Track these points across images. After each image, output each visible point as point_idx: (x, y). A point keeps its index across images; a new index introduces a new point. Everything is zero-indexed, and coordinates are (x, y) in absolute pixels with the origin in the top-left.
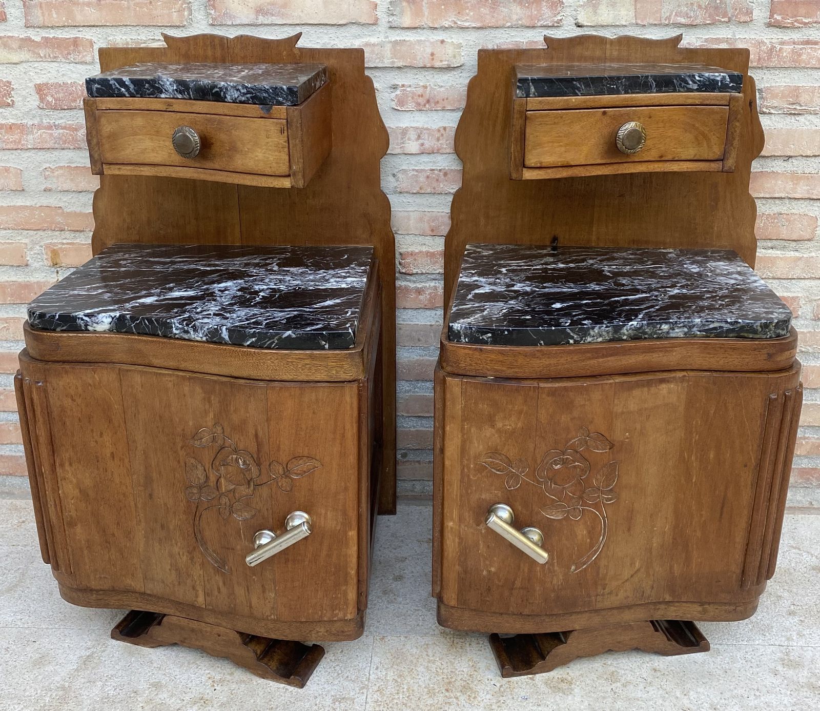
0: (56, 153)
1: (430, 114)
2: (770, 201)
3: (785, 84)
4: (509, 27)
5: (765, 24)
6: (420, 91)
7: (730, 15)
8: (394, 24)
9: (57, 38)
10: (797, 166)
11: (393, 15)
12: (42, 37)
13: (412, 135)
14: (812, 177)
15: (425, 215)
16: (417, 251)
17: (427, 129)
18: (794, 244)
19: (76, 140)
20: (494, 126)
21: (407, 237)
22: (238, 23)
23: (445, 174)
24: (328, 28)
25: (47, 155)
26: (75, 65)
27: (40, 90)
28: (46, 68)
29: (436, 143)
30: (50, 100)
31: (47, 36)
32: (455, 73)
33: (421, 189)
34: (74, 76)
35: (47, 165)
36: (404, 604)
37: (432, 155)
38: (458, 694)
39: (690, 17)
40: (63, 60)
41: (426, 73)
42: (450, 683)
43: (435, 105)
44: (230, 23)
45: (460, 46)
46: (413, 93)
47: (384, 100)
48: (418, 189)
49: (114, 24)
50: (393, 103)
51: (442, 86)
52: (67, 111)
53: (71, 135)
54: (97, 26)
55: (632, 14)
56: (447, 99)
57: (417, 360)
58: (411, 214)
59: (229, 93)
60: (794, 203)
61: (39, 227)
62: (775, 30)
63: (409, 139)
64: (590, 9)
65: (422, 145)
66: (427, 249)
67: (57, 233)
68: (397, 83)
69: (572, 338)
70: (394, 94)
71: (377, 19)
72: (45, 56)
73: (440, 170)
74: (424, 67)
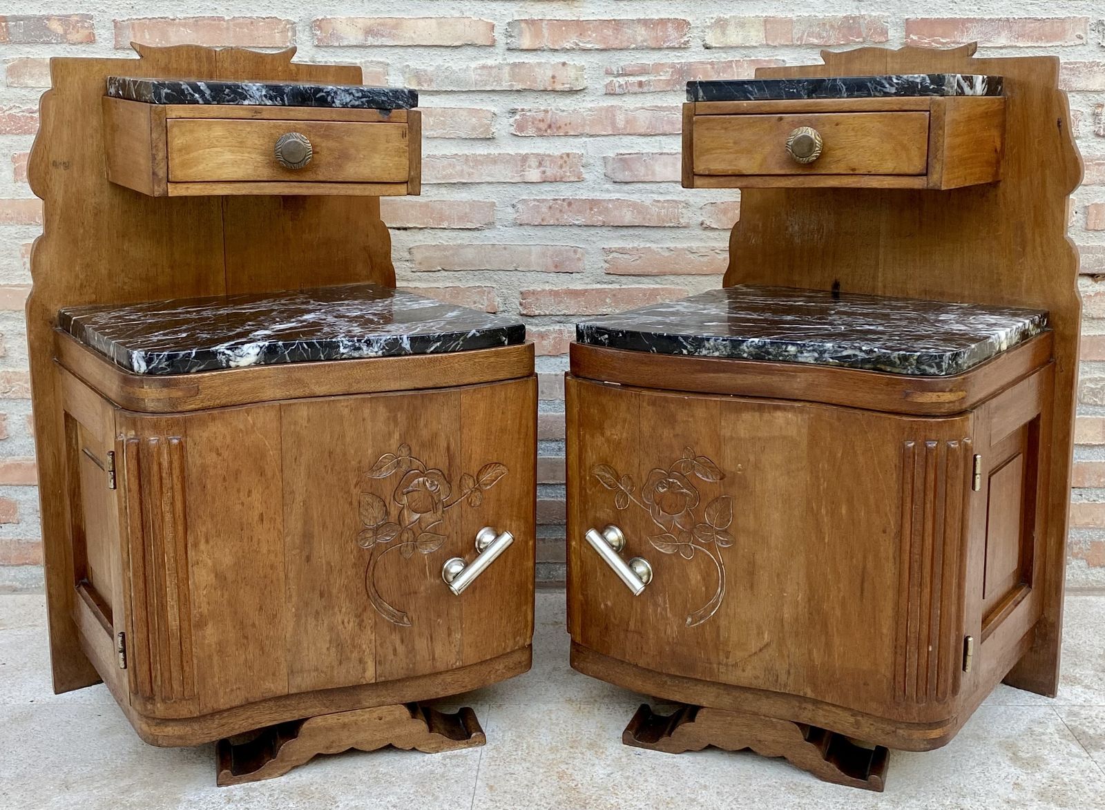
1: (552, 140)
4: (633, 49)
5: (903, 43)
6: (541, 115)
7: (865, 35)
8: (512, 46)
11: (511, 36)
13: (533, 162)
15: (548, 249)
16: (539, 289)
17: (549, 156)
21: (528, 274)
22: (345, 44)
23: (570, 204)
24: (442, 49)
29: (559, 170)
32: (578, 97)
33: (543, 220)
37: (556, 184)
39: (823, 38)
41: (548, 97)
43: (557, 130)
44: (337, 45)
45: (582, 68)
46: (534, 118)
47: (503, 125)
48: (539, 220)
50: (512, 128)
51: (564, 111)
55: (762, 35)
56: (570, 124)
58: (533, 248)
63: (530, 167)
64: (719, 30)
65: (544, 172)
66: (550, 287)
68: (516, 107)
69: (685, 348)
70: (512, 120)
71: (494, 41)
73: (564, 200)
74: (545, 91)
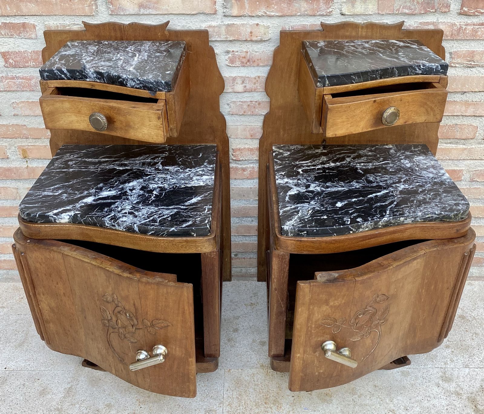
0: (18, 93)
1: (250, 68)
2: (451, 117)
3: (466, 50)
4: (299, 16)
5: (457, 13)
6: (243, 54)
7: (436, 8)
8: (227, 14)
9: (12, 23)
10: (469, 97)
11: (226, 8)
12: (2, 23)
13: (239, 81)
14: (477, 104)
15: (247, 127)
16: (242, 148)
17: (248, 77)
18: (463, 141)
19: (31, 86)
20: (290, 77)
21: (236, 140)
22: (128, 13)
23: (259, 104)
24: (185, 16)
25: (13, 95)
26: (25, 40)
27: (5, 56)
28: (7, 41)
29: (254, 85)
30: (12, 62)
31: (5, 21)
32: (265, 44)
33: (244, 112)
34: (25, 46)
35: (14, 101)
36: (240, 348)
37: (251, 93)
38: (272, 405)
39: (412, 9)
40: (17, 37)
41: (248, 44)
42: (267, 398)
43: (253, 63)
44: (123, 14)
45: (268, 27)
46: (239, 56)
47: (222, 60)
48: (243, 112)
49: (48, 14)
50: (227, 62)
51: (257, 52)
52: (23, 68)
53: (27, 83)
54: (37, 15)
55: (376, 7)
56: (260, 59)
57: (243, 207)
58: (239, 127)
59: (129, 83)
60: (465, 118)
61: (13, 137)
62: (463, 17)
63: (237, 83)
64: (350, 4)
65: (245, 87)
66: (248, 146)
67: (24, 140)
68: (229, 50)
69: (352, 230)
70: (227, 57)
71: (216, 11)
72: (5, 34)
73: (256, 102)
74: (246, 41)
